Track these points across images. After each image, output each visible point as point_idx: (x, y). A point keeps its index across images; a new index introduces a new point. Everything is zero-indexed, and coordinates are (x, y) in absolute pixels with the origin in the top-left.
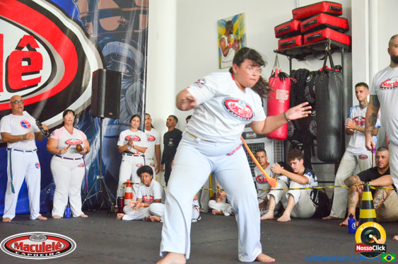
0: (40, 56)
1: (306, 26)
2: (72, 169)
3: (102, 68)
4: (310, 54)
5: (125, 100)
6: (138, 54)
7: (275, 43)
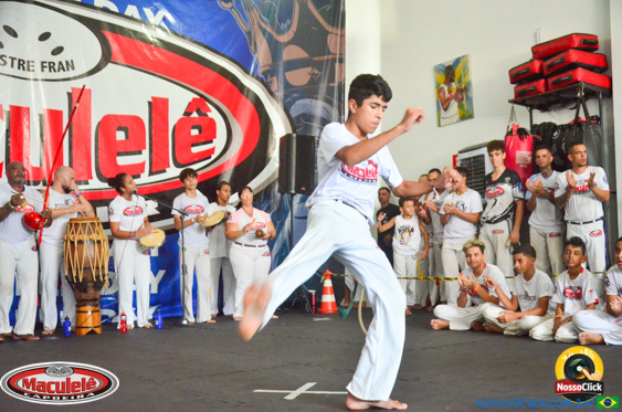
0: (212, 122)
1: (550, 66)
2: (255, 260)
4: (557, 102)
7: (510, 90)
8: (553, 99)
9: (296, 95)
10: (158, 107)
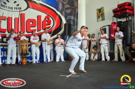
5: (73, 31)
9: (68, 15)
10: (39, 17)
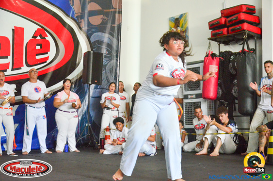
0: (48, 43)
2: (69, 119)
3: (90, 50)
4: (233, 40)
5: (106, 72)
6: (115, 41)
7: (208, 33)
8: (231, 39)
9: (94, 30)
10: (18, 32)
